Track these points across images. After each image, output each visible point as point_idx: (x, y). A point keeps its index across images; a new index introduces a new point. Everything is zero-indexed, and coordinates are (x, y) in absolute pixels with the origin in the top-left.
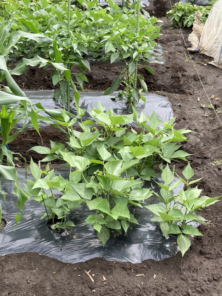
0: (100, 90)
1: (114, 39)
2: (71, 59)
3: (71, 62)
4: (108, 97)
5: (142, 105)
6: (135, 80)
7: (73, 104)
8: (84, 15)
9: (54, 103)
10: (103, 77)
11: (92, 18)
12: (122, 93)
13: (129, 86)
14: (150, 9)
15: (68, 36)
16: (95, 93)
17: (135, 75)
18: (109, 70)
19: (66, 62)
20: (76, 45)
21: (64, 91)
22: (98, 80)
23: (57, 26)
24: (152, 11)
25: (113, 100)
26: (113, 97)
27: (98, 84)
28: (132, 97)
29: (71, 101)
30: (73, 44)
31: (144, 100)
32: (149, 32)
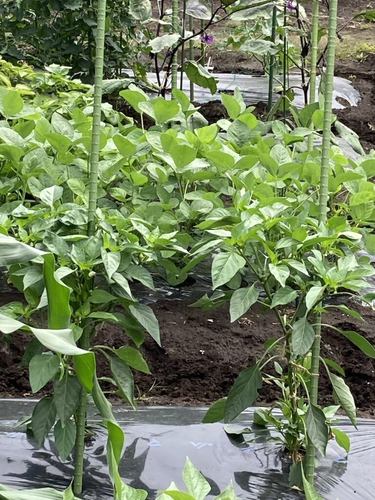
0: (188, 400)
1: (242, 242)
2: (95, 302)
3: (94, 315)
4: (219, 430)
5: (335, 463)
6: (311, 378)
7: (94, 450)
8: (143, 144)
9: (32, 447)
10: (202, 352)
11: (169, 160)
12: (265, 420)
13: (291, 394)
14: (360, 115)
15: (90, 228)
16: (172, 411)
17: (313, 358)
18: (222, 327)
19: (77, 313)
20: (114, 258)
21: (66, 408)
22: (184, 361)
23: (52, 193)
24: (366, 123)
25: (236, 439)
26: (236, 429)
27: (184, 377)
28: (303, 433)
29: (88, 441)
30: (103, 257)
31: (344, 443)
32: (358, 204)
